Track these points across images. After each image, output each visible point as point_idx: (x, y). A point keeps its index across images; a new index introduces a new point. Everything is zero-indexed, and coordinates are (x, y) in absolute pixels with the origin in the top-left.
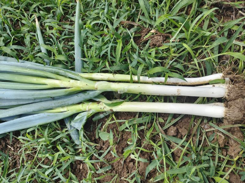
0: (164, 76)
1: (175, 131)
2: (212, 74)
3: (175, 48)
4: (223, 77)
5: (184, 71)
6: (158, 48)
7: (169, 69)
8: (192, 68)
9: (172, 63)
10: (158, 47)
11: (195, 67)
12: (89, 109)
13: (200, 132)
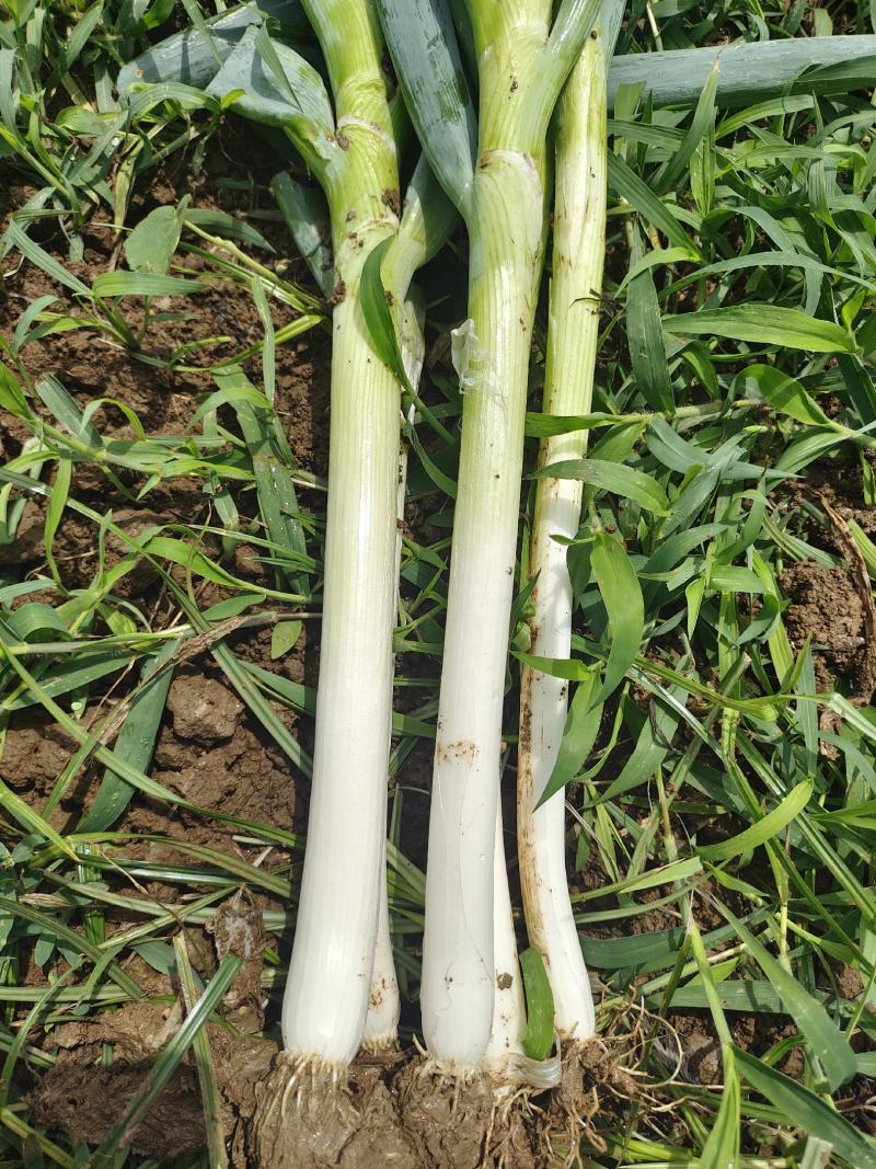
0: (575, 654)
1: (209, 729)
2: (590, 968)
3: (776, 732)
4: (568, 1043)
5: (617, 787)
6: (778, 617)
7: (632, 692)
8: (630, 840)
9: (670, 711)
10: (785, 617)
11: (638, 860)
12: (347, 133)
13: (201, 885)
